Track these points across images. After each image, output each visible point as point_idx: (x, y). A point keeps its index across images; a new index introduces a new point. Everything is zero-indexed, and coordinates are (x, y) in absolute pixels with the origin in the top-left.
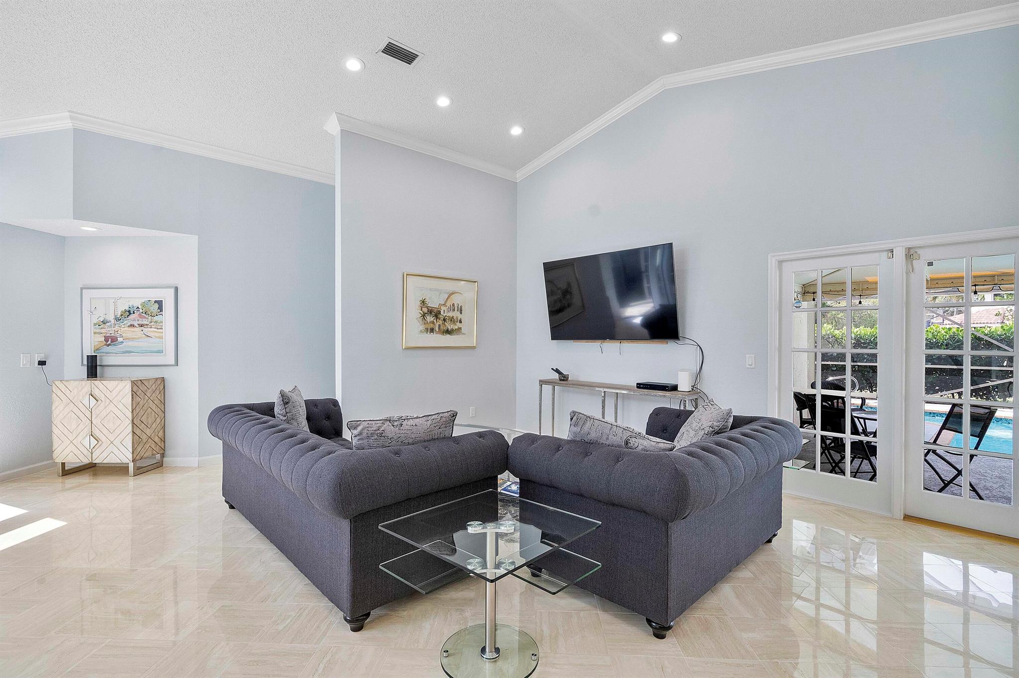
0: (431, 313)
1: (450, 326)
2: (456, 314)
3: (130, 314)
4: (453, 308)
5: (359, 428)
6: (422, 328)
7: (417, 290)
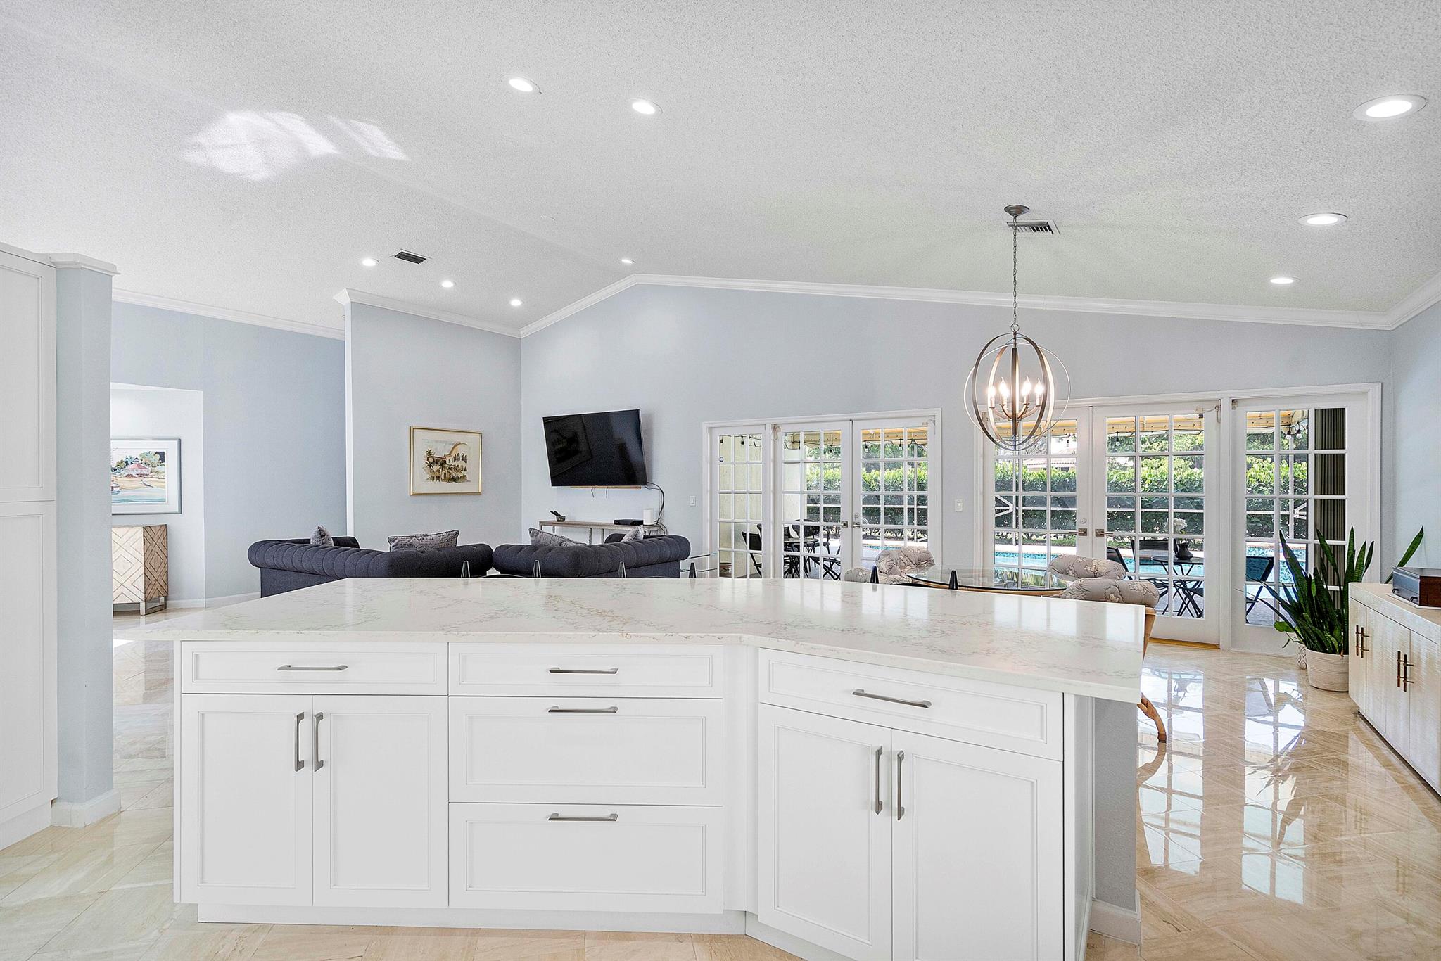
0: (437, 463)
1: (455, 474)
2: (461, 463)
3: (127, 464)
4: (458, 458)
5: (396, 541)
6: (428, 476)
7: (423, 442)
